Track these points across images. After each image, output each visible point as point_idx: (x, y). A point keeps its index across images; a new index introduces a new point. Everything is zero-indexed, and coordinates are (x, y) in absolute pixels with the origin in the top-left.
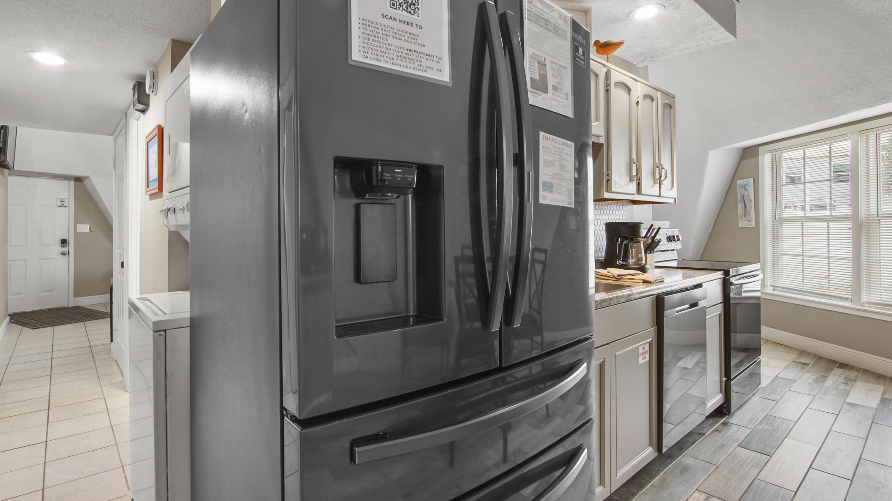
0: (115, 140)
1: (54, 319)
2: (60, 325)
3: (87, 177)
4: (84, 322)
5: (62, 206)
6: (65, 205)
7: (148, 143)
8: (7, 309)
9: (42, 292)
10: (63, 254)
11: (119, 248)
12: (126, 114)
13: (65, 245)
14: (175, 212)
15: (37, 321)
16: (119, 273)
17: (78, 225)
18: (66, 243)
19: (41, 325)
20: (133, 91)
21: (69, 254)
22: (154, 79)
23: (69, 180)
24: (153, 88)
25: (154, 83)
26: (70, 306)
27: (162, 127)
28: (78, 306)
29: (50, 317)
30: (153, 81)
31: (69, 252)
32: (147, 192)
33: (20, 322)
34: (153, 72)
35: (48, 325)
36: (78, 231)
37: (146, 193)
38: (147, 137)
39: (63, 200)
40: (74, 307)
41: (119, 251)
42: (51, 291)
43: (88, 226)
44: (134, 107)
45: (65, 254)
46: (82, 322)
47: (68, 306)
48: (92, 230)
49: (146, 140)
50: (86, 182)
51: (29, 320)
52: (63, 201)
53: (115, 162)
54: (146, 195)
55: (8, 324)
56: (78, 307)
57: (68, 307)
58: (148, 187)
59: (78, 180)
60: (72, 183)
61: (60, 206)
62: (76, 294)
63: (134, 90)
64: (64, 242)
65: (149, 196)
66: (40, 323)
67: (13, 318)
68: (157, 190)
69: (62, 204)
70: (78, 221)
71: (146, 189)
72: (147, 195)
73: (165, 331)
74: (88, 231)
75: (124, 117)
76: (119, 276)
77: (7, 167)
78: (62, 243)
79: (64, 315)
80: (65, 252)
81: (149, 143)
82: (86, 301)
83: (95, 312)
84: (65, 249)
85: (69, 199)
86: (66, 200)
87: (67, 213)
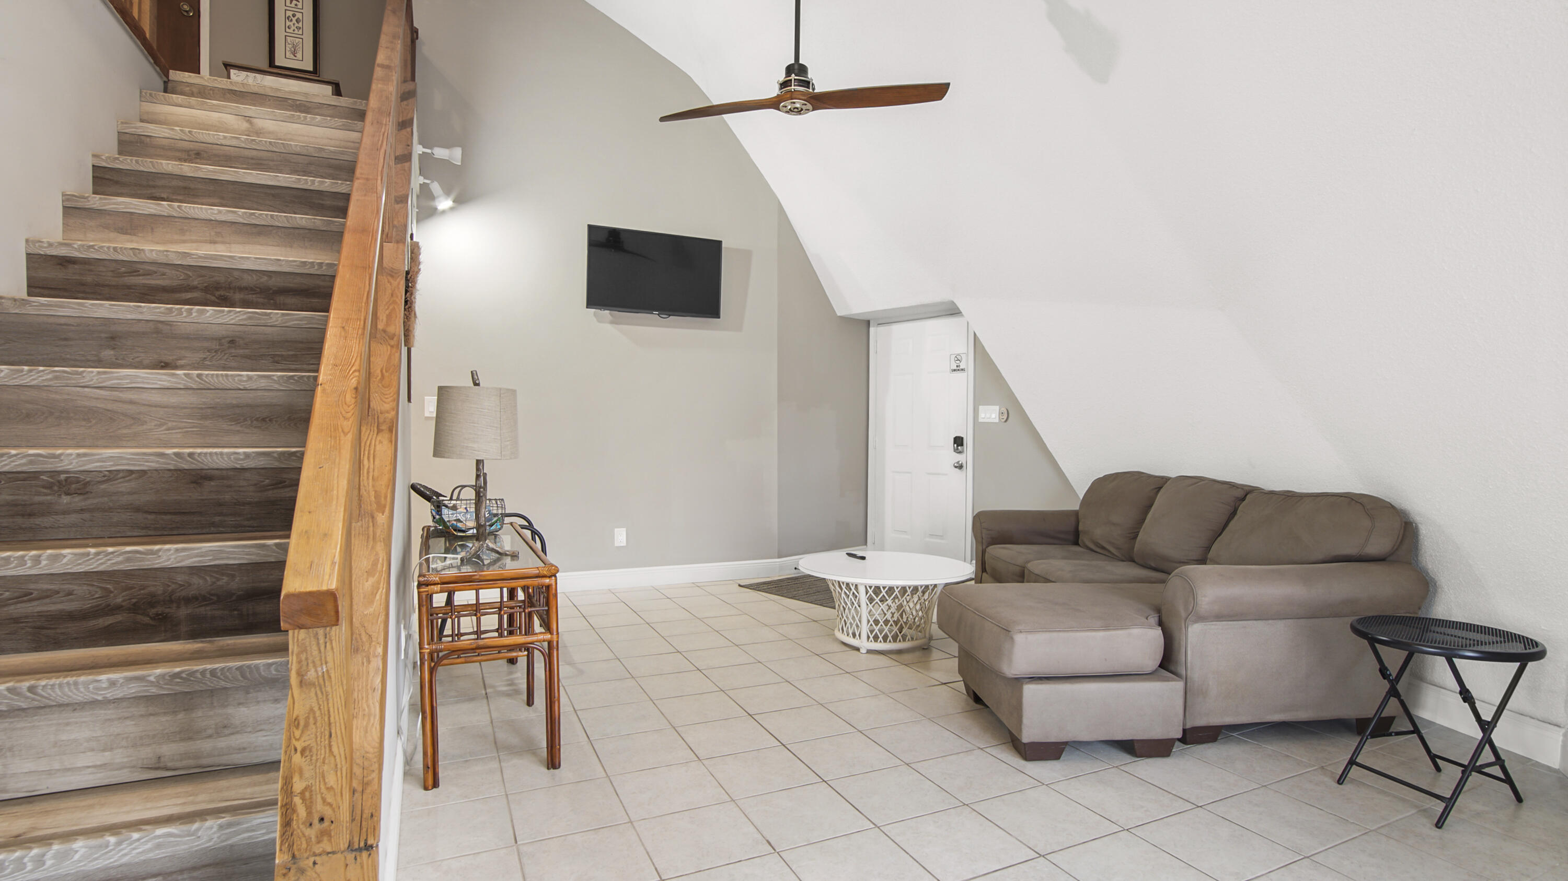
5: (958, 368)
6: (961, 367)
9: (931, 536)
10: (960, 467)
13: (961, 448)
17: (981, 408)
18: (962, 445)
21: (966, 467)
31: (966, 462)
36: (980, 420)
39: (960, 358)
42: (941, 537)
43: (994, 410)
45: (962, 467)
48: (1002, 417)
52: (958, 360)
61: (955, 370)
64: (959, 441)
69: (957, 366)
70: (980, 398)
74: (997, 418)
78: (955, 446)
80: (960, 462)
84: (960, 458)
85: (967, 354)
86: (964, 357)
87: (963, 384)
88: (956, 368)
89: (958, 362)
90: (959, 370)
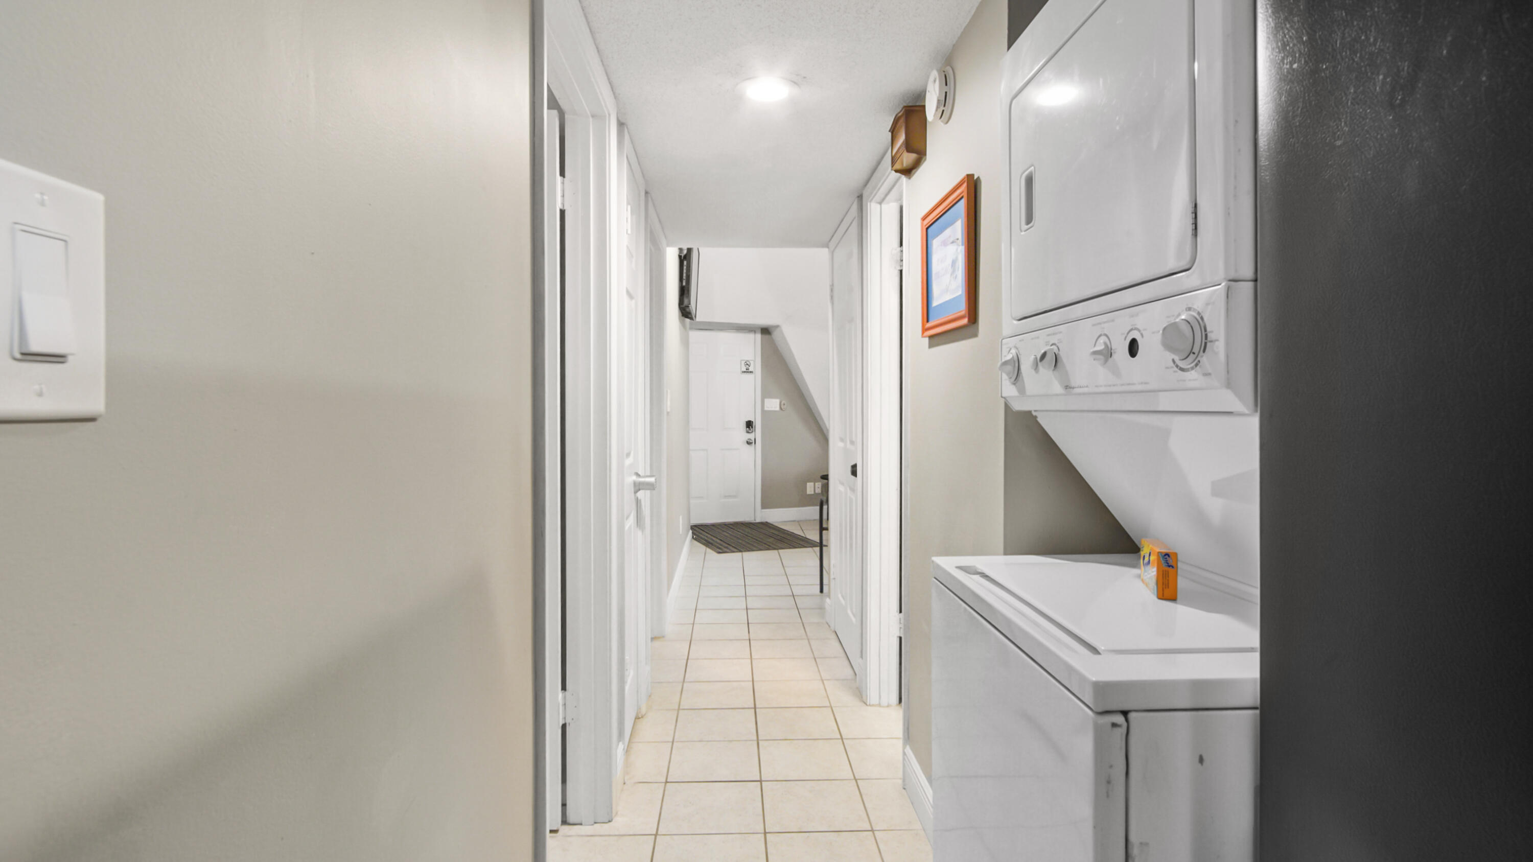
0: (832, 253)
1: (739, 539)
2: (749, 551)
3: (777, 326)
4: (777, 549)
5: (747, 371)
6: (750, 370)
7: (927, 229)
8: (689, 520)
9: (726, 497)
10: (749, 443)
11: (842, 440)
12: (860, 197)
13: (751, 429)
14: (1059, 364)
15: (721, 540)
16: (842, 484)
17: (766, 400)
18: (752, 427)
19: (727, 548)
20: (890, 134)
21: (755, 443)
22: (946, 85)
23: (755, 332)
24: (944, 106)
25: (946, 93)
26: (758, 520)
27: (975, 178)
28: (767, 522)
29: (735, 537)
30: (945, 89)
31: (755, 439)
32: (925, 330)
33: (701, 538)
34: (944, 72)
35: (735, 550)
36: (766, 409)
37: (923, 333)
38: (924, 219)
39: (749, 364)
40: (762, 523)
41: (841, 444)
42: (735, 497)
43: (778, 401)
44: (892, 167)
45: (752, 443)
46: (775, 549)
47: (755, 520)
48: (782, 407)
49: (922, 224)
50: (776, 335)
51: (713, 538)
52: (747, 365)
53: (832, 290)
54: (923, 337)
55: (691, 541)
56: (766, 525)
57: (755, 522)
58: (928, 321)
59: (766, 331)
60: (759, 336)
61: (745, 372)
62: (765, 506)
63: (892, 133)
64: (749, 424)
65: (927, 339)
66: (726, 545)
67: (697, 533)
68: (965, 321)
69: (747, 369)
70: (766, 394)
71: (923, 325)
72: (925, 337)
73: (1125, 713)
74: (778, 409)
75: (855, 207)
76: (842, 488)
77: (690, 316)
78: (747, 428)
79: (752, 534)
80: (751, 440)
81: (929, 230)
82: (778, 516)
83: (788, 534)
84: (751, 436)
85: (754, 361)
86: (752, 363)
87: (753, 382)
88: (745, 370)
89: (748, 366)
90: (748, 372)
